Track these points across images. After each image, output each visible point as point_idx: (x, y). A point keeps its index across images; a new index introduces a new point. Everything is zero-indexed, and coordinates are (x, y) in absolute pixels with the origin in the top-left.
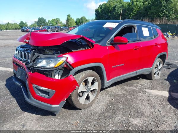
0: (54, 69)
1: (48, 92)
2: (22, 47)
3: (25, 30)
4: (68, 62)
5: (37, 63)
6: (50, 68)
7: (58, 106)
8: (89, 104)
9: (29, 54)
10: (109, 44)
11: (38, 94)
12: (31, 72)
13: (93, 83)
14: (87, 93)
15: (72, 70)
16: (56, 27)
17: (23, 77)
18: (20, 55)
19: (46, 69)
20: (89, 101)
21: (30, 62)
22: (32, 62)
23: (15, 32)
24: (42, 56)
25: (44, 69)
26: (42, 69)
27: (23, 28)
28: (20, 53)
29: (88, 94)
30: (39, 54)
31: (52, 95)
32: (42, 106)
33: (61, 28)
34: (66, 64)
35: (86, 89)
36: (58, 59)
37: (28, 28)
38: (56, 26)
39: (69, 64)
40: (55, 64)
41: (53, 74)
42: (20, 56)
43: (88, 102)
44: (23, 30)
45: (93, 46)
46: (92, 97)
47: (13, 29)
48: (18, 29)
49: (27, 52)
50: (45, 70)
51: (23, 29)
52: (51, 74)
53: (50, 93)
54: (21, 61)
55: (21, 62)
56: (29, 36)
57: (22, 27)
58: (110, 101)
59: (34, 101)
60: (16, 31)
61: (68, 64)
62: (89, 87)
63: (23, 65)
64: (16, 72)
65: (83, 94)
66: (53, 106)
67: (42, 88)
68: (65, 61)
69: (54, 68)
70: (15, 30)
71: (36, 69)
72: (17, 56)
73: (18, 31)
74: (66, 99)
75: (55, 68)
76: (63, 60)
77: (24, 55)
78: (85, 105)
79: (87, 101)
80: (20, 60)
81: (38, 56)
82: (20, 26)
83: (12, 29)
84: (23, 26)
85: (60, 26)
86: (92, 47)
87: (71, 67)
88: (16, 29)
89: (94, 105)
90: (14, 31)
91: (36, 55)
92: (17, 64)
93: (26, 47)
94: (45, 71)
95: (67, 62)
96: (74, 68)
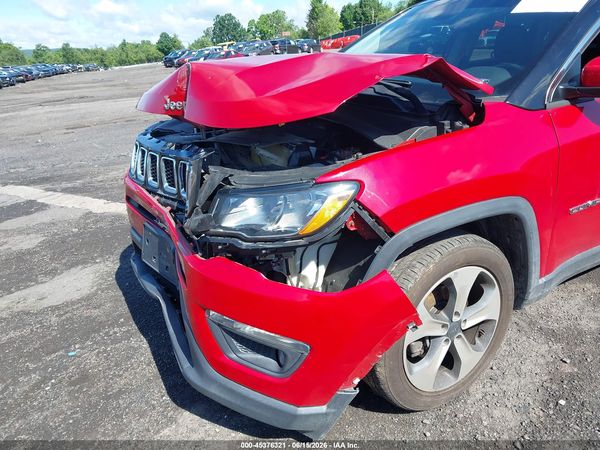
0: (302, 242)
1: (277, 351)
2: (158, 133)
3: (176, 61)
4: (365, 208)
5: (223, 212)
6: (284, 239)
7: (323, 409)
8: (456, 388)
9: (185, 165)
10: (556, 97)
11: (233, 356)
12: (199, 256)
13: (475, 296)
14: (447, 340)
15: (383, 243)
16: (274, 43)
17: (165, 263)
18: (149, 168)
19: (266, 241)
20: (457, 375)
21: (192, 212)
22: (197, 214)
23: (145, 71)
24: (241, 178)
25: (255, 241)
26: (245, 245)
27: (171, 56)
28: (149, 160)
29: (452, 346)
30: (229, 171)
31: (293, 365)
32: (253, 408)
33: (292, 43)
34: (356, 217)
35: (444, 326)
36: (318, 192)
37: (183, 53)
38: (276, 38)
39: (372, 215)
40: (306, 220)
41: (294, 263)
42: (149, 173)
43: (450, 380)
44: (169, 64)
45: (480, 111)
46: (468, 356)
47: (142, 61)
48: (156, 60)
49: (174, 158)
50: (260, 245)
51: (171, 60)
52: (287, 261)
53: (285, 355)
54: (154, 193)
55: (155, 199)
56: (181, 81)
57: (166, 53)
58: (552, 368)
59: (213, 381)
60: (150, 67)
61: (365, 214)
62: (457, 314)
63: (161, 212)
64: (139, 239)
65: (426, 349)
66: (303, 410)
67: (248, 330)
68: (349, 203)
69: (301, 238)
70: (146, 64)
71: (220, 244)
72: (139, 172)
73: (155, 67)
74: (357, 381)
75: (308, 236)
76: (340, 199)
77: (164, 169)
78: (437, 395)
79: (447, 374)
80: (150, 192)
81: (226, 180)
82: (162, 50)
83: (137, 62)
84: (170, 49)
85: (289, 38)
86: (472, 118)
87: (380, 231)
88: (149, 61)
89: (477, 390)
90: (144, 68)
91: (216, 174)
92: (141, 209)
93: (172, 133)
94: (258, 251)
95: (360, 203)
96: (392, 234)
